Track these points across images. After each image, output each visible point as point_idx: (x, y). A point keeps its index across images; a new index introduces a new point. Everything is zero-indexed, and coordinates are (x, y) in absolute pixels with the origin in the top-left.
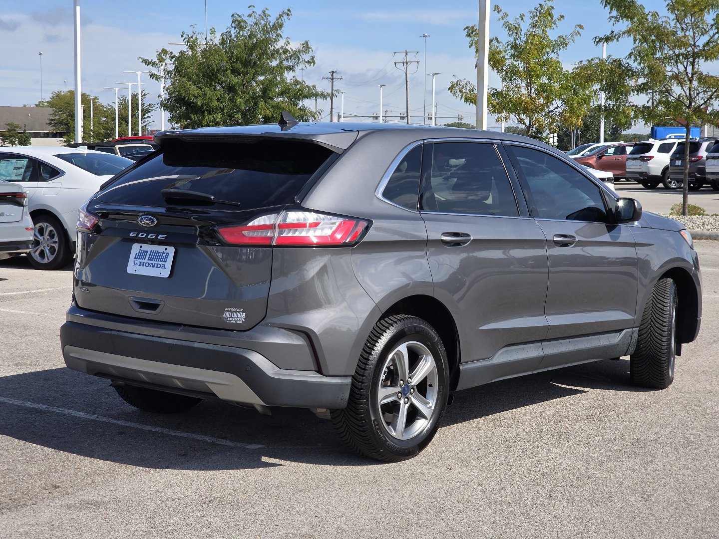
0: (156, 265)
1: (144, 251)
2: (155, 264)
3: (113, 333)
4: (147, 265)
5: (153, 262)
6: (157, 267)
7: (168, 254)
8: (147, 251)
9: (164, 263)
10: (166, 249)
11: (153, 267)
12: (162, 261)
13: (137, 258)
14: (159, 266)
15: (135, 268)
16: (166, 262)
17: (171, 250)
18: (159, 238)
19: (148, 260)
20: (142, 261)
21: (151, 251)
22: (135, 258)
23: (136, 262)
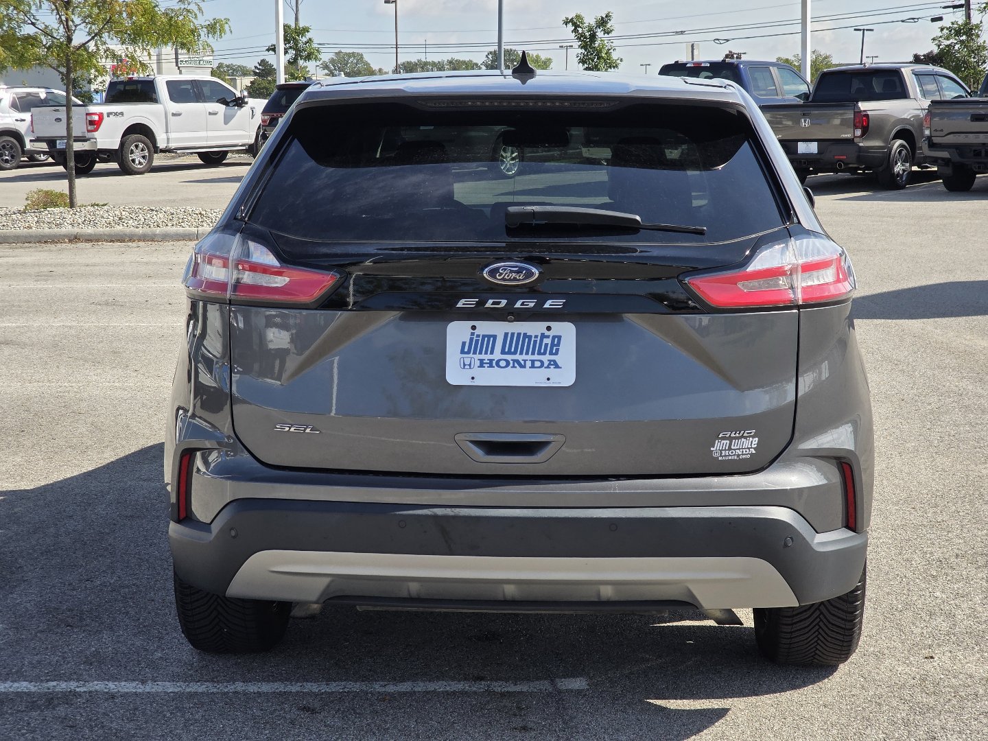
0: (529, 364)
1: (484, 336)
2: (525, 361)
3: (439, 511)
4: (503, 363)
5: (517, 357)
6: (533, 366)
7: (559, 338)
8: (495, 337)
9: (552, 357)
10: (549, 328)
11: (524, 367)
12: (544, 353)
13: (468, 352)
14: (537, 364)
15: (470, 373)
16: (556, 353)
17: (566, 331)
18: (547, 306)
19: (503, 352)
20: (486, 357)
21: (506, 335)
22: (462, 352)
23: (467, 362)
